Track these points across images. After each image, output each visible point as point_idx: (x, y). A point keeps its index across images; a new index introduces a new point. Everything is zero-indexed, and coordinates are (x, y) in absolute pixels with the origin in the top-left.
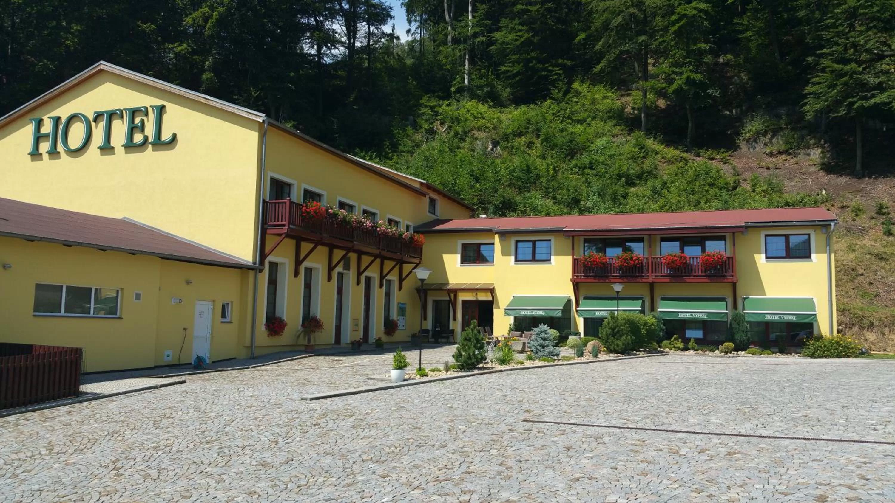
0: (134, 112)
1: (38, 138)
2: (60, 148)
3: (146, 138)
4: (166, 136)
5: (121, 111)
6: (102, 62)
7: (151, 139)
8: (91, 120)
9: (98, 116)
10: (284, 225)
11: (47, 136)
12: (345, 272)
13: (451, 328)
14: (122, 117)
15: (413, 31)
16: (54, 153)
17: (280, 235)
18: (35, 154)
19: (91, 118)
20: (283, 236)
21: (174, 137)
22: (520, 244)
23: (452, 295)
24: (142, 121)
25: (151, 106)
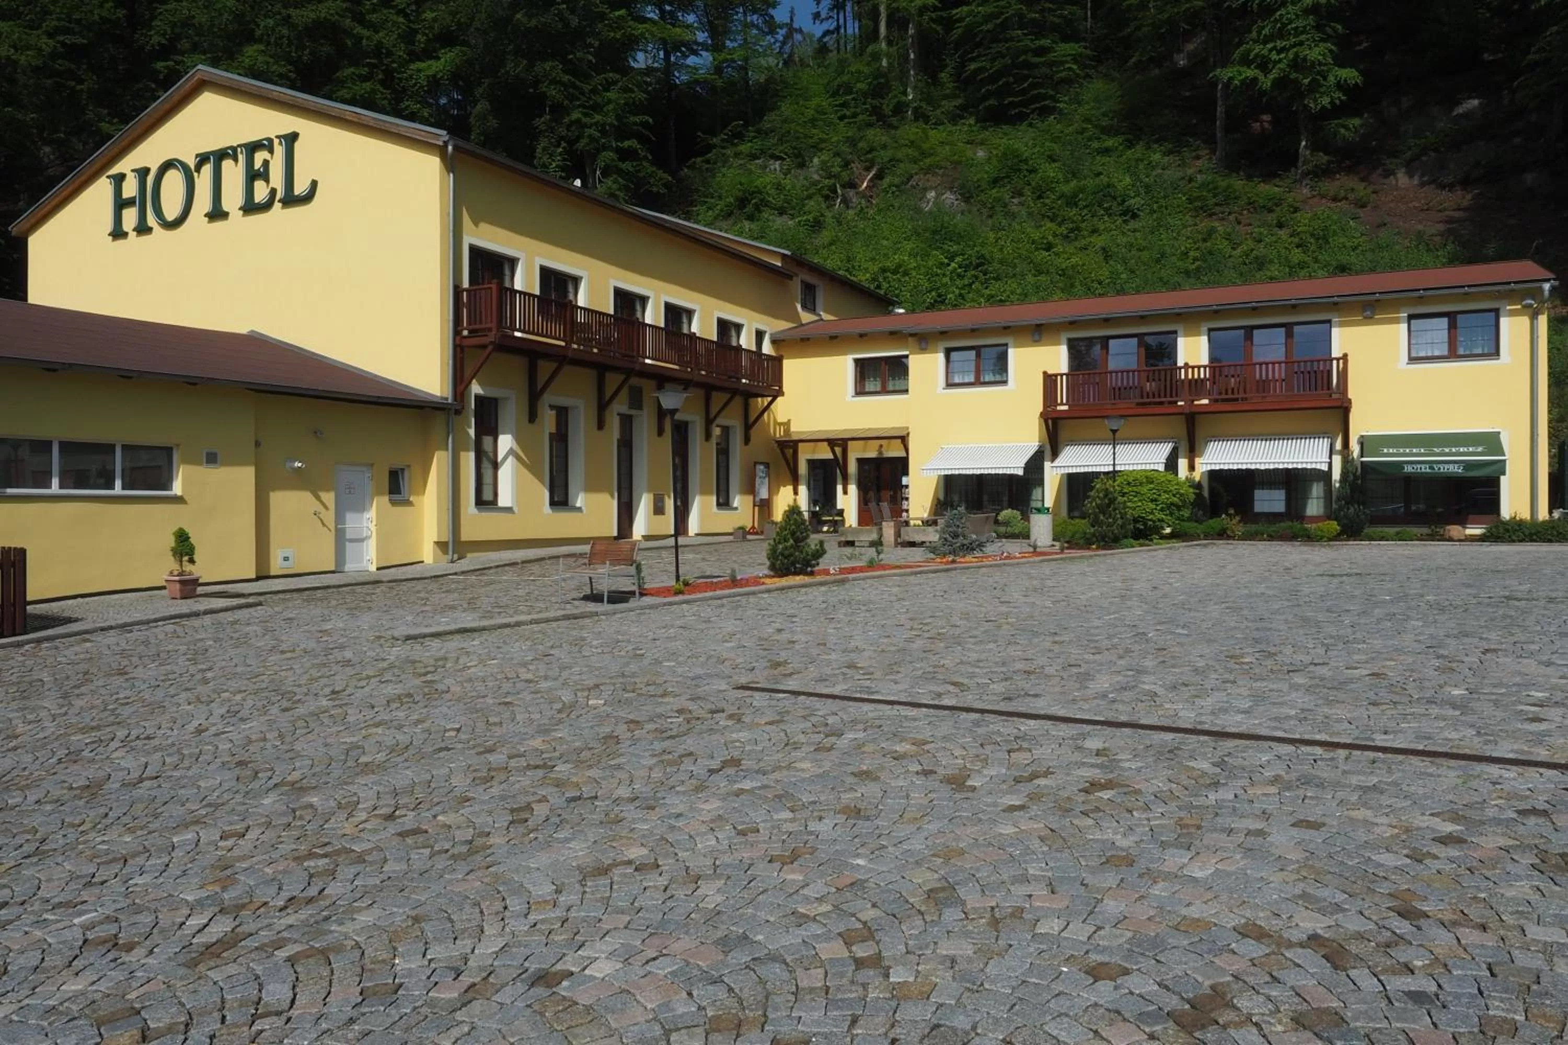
0: (253, 148)
1: (121, 204)
2: (151, 220)
3: (273, 192)
4: (300, 188)
5: (234, 149)
6: (200, 67)
7: (279, 195)
8: (193, 167)
9: (203, 159)
10: (490, 330)
11: (130, 202)
12: (633, 412)
13: (839, 507)
14: (236, 160)
15: (823, 15)
16: (143, 229)
17: (484, 347)
18: (118, 233)
19: (192, 165)
20: (490, 348)
21: (314, 184)
22: (954, 355)
23: (838, 450)
24: (266, 163)
25: (277, 137)
